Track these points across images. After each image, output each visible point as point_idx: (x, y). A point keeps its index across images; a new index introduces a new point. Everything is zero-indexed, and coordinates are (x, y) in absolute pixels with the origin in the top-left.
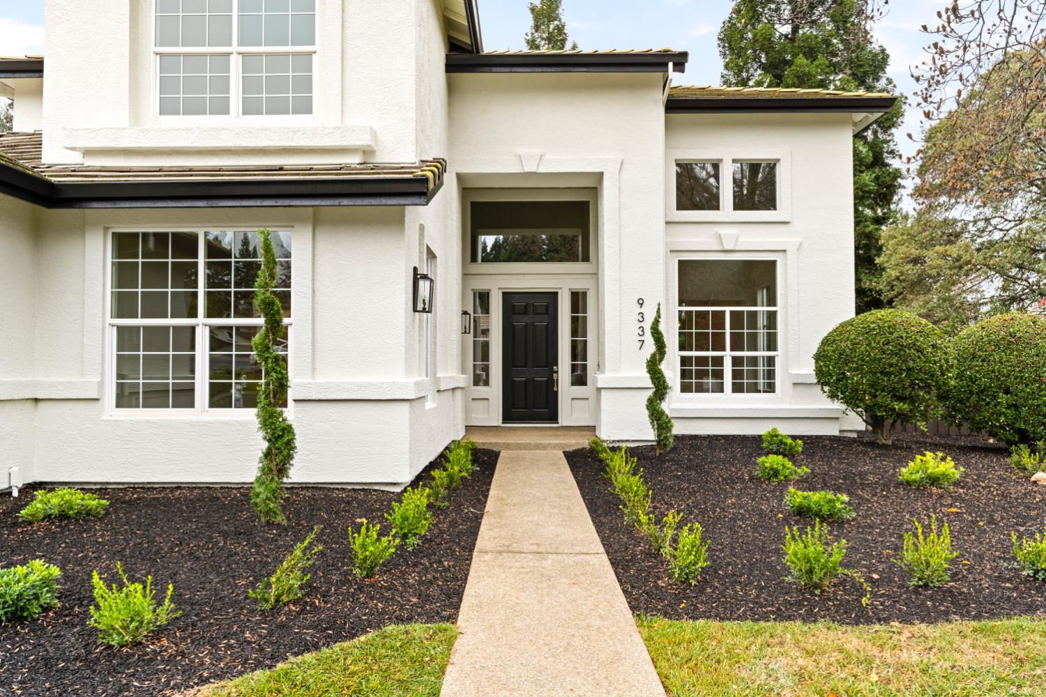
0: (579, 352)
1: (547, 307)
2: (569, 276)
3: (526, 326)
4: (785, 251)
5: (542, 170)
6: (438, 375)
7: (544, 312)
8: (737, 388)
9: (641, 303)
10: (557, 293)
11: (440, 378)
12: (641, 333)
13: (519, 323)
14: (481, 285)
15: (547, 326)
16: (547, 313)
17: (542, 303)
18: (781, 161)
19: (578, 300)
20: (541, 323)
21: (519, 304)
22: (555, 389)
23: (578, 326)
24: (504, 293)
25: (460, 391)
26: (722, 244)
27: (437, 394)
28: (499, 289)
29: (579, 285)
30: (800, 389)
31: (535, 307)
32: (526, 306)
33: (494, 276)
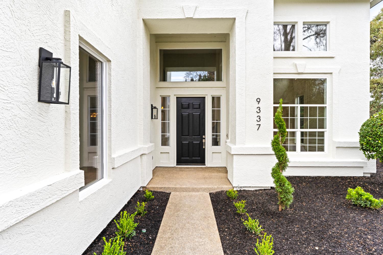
0: (216, 128)
1: (200, 105)
2: (211, 89)
3: (189, 115)
4: (331, 73)
5: (197, 16)
6: (113, 156)
7: (198, 107)
8: (303, 149)
9: (258, 101)
10: (204, 98)
11: (114, 158)
12: (259, 120)
13: (185, 113)
14: (165, 93)
15: (199, 115)
16: (199, 108)
17: (197, 102)
18: (330, 23)
19: (216, 101)
20: (197, 113)
21: (185, 103)
22: (204, 147)
23: (216, 115)
24: (177, 98)
25: (145, 156)
26: (297, 69)
27: (112, 170)
28: (174, 95)
29: (216, 93)
30: (340, 150)
31: (193, 105)
32: (189, 104)
33: (172, 89)
